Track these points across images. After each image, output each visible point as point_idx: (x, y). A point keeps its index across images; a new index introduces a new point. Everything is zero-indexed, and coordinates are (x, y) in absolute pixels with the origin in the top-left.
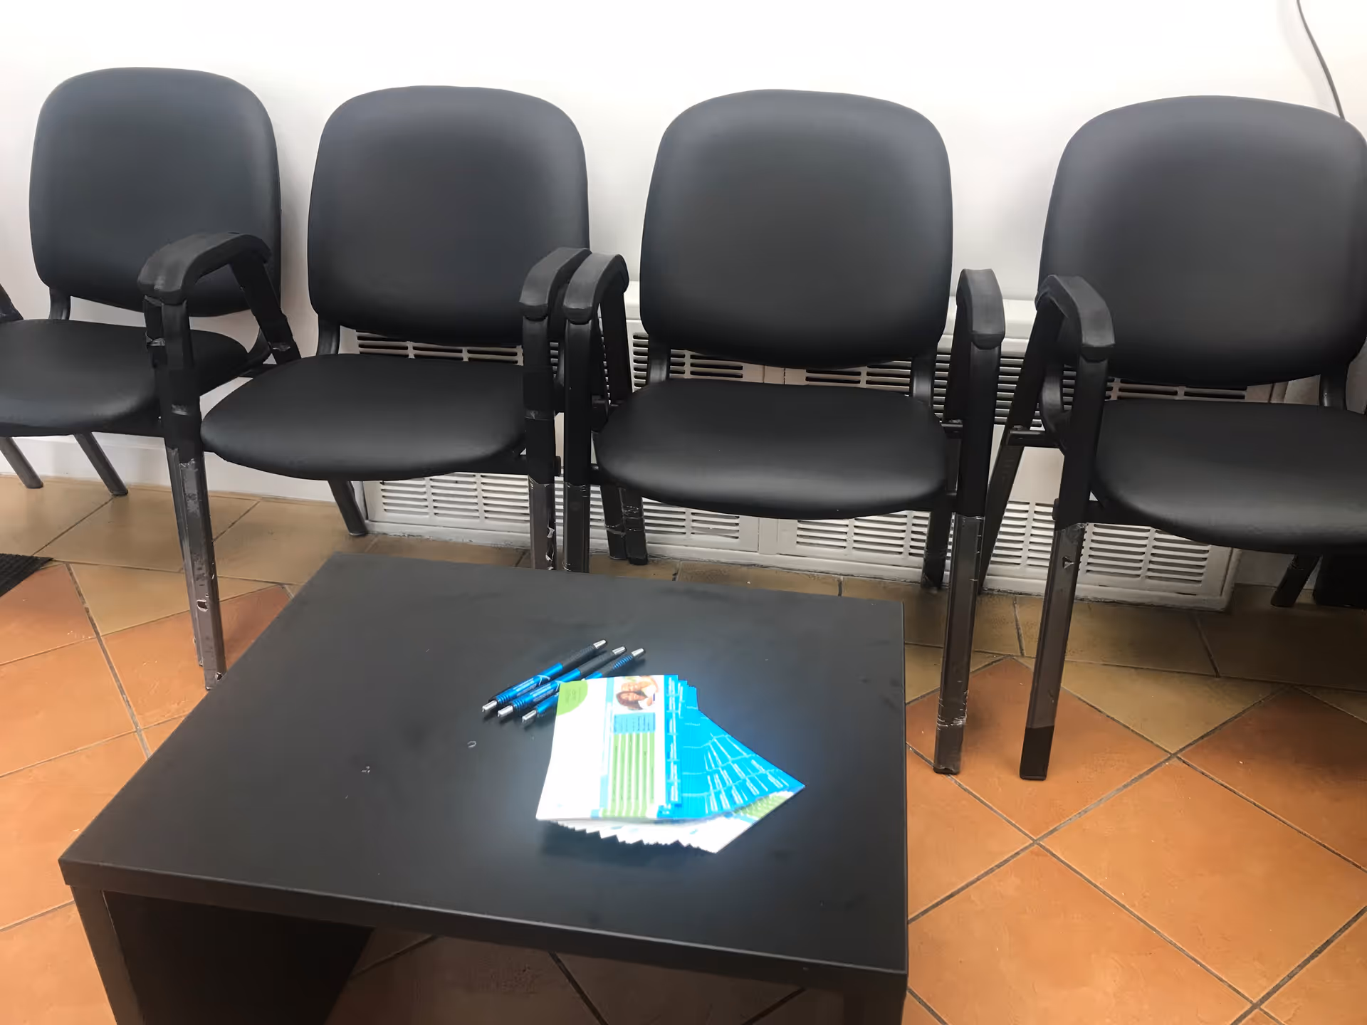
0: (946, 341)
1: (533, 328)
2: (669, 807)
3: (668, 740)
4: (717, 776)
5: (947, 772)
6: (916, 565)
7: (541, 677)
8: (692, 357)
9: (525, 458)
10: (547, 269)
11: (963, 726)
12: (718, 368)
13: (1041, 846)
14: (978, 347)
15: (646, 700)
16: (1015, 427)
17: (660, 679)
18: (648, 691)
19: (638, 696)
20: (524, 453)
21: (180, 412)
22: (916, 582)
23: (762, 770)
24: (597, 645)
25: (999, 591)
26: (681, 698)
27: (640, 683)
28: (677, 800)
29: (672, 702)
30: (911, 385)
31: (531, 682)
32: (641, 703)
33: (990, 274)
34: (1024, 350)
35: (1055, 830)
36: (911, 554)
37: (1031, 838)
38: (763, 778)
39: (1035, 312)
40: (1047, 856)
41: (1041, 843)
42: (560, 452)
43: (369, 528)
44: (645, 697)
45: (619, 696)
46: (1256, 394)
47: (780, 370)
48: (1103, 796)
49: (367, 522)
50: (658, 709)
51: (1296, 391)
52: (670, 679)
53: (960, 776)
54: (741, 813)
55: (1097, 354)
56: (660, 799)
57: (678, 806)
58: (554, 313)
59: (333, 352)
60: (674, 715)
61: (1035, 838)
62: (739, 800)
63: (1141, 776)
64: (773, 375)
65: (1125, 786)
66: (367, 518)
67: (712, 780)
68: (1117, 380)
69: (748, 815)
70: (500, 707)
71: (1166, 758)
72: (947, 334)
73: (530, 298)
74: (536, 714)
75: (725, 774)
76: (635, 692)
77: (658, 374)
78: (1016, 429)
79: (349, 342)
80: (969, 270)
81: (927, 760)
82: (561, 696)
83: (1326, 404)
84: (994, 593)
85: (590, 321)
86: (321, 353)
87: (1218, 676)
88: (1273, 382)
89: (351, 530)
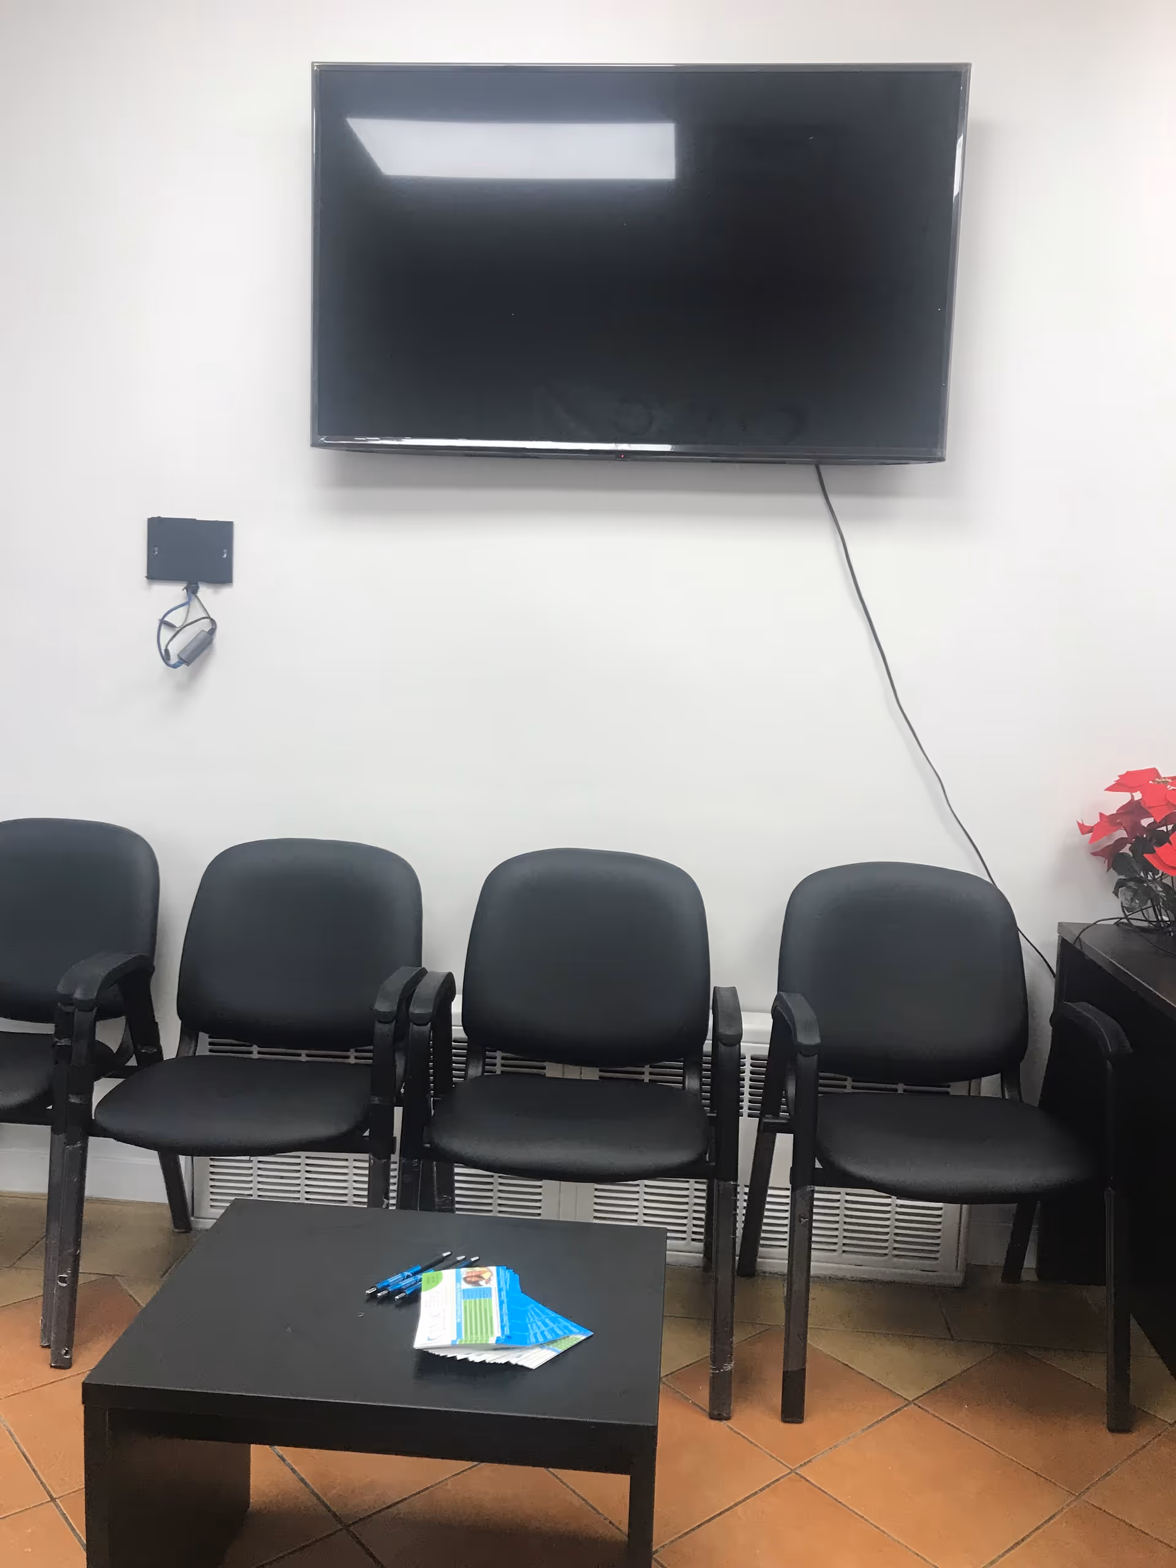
0: (708, 1046)
1: (383, 1029)
2: (504, 1337)
3: (501, 1303)
4: (534, 1324)
5: (719, 1417)
6: (697, 1251)
7: (406, 1274)
8: (503, 1058)
9: (367, 1138)
10: (396, 982)
11: (731, 1371)
12: (526, 1067)
13: (797, 1473)
14: (724, 1044)
15: (484, 1281)
16: (767, 1116)
17: (493, 1269)
18: (486, 1276)
19: (478, 1279)
20: (367, 1134)
21: (73, 1100)
22: (698, 1267)
23: (565, 1323)
24: (445, 1255)
25: (770, 1273)
26: (509, 1279)
27: (480, 1271)
28: (508, 1333)
29: (502, 1282)
30: (683, 1083)
31: (399, 1276)
32: (481, 1283)
33: (733, 991)
34: (766, 1053)
35: (810, 1461)
36: (693, 1240)
37: (789, 1468)
38: (566, 1327)
39: (771, 1021)
40: (802, 1481)
41: (797, 1471)
42: (397, 1132)
43: (194, 1225)
44: (484, 1279)
45: (465, 1279)
46: (958, 1089)
47: (578, 1068)
48: (851, 1435)
49: (192, 1218)
50: (494, 1285)
51: (989, 1086)
52: (501, 1269)
53: (733, 1420)
54: (551, 1346)
55: (808, 1050)
56: (497, 1333)
57: (509, 1337)
58: (401, 1018)
59: (191, 1054)
60: (504, 1289)
61: (793, 1468)
62: (549, 1337)
63: (883, 1419)
64: (573, 1073)
65: (870, 1427)
66: (193, 1215)
67: (532, 1326)
68: (849, 1079)
69: (556, 1348)
70: (378, 1291)
71: (905, 1404)
72: (708, 1040)
73: (383, 1006)
74: (405, 1296)
75: (540, 1323)
76: (476, 1276)
77: (475, 1071)
78: (768, 1118)
79: (204, 1045)
80: (719, 988)
81: (701, 1408)
82: (424, 1284)
83: (1007, 1097)
84: (767, 1275)
85: (430, 1024)
86: (179, 1056)
87: (952, 1338)
88: (970, 1079)
89: (176, 1227)
